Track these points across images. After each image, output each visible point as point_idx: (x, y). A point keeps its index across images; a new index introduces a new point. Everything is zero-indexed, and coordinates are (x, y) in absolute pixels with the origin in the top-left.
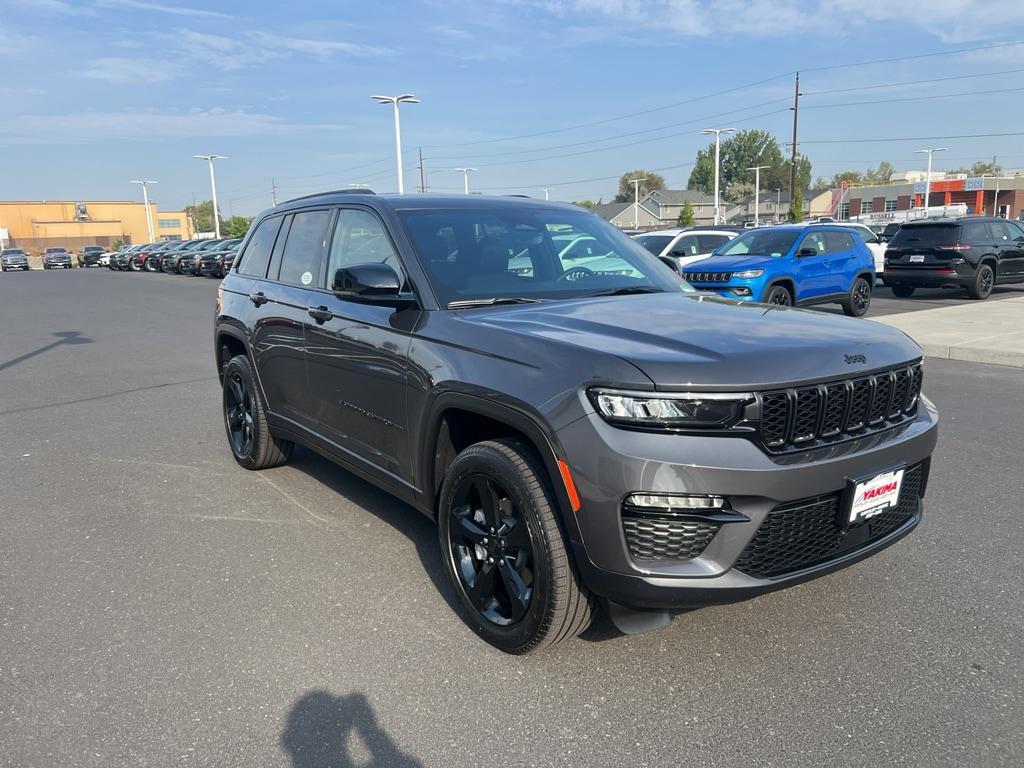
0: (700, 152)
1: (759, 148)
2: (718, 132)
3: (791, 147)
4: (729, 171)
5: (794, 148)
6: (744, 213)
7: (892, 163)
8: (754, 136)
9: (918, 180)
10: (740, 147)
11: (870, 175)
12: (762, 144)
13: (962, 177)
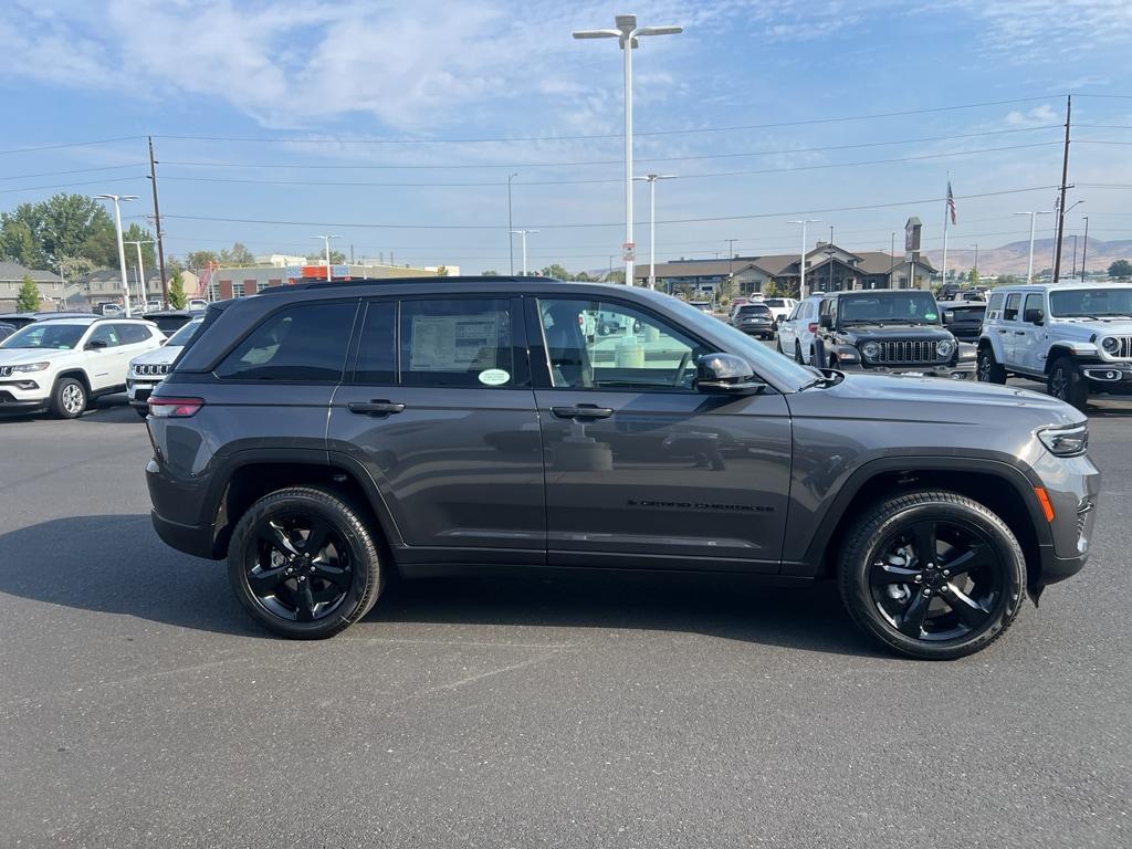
0: (4, 216)
1: (85, 217)
2: (116, 198)
3: (154, 220)
4: (51, 241)
5: (158, 221)
6: (84, 293)
7: (245, 245)
8: (77, 202)
9: (283, 266)
10: (60, 214)
11: (225, 255)
12: (88, 211)
13: (322, 263)
